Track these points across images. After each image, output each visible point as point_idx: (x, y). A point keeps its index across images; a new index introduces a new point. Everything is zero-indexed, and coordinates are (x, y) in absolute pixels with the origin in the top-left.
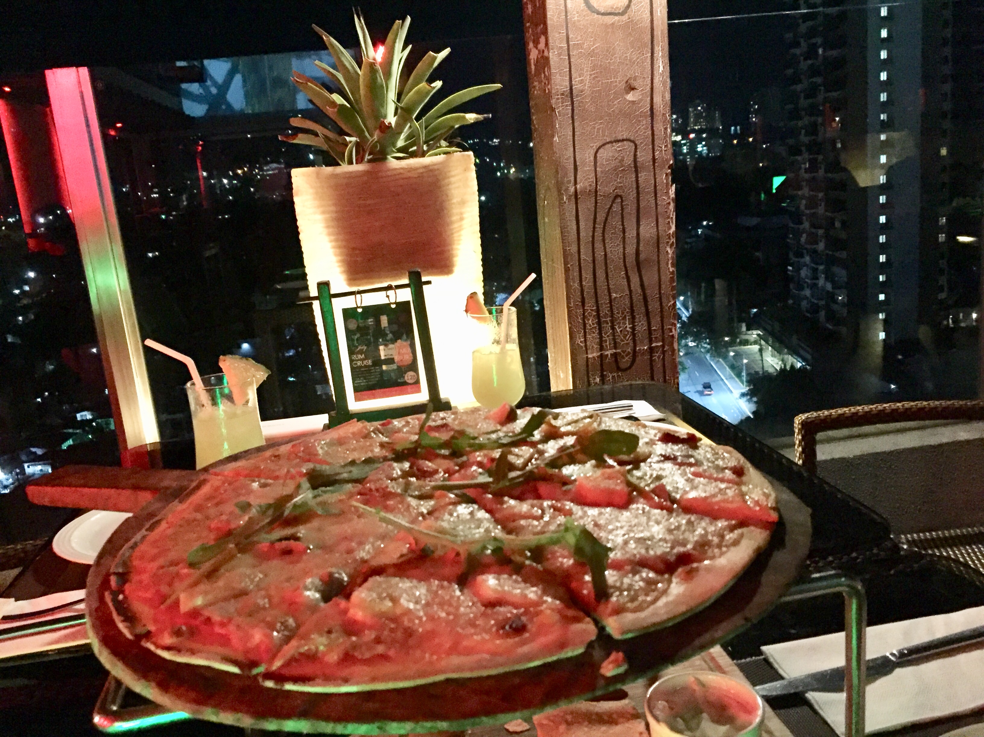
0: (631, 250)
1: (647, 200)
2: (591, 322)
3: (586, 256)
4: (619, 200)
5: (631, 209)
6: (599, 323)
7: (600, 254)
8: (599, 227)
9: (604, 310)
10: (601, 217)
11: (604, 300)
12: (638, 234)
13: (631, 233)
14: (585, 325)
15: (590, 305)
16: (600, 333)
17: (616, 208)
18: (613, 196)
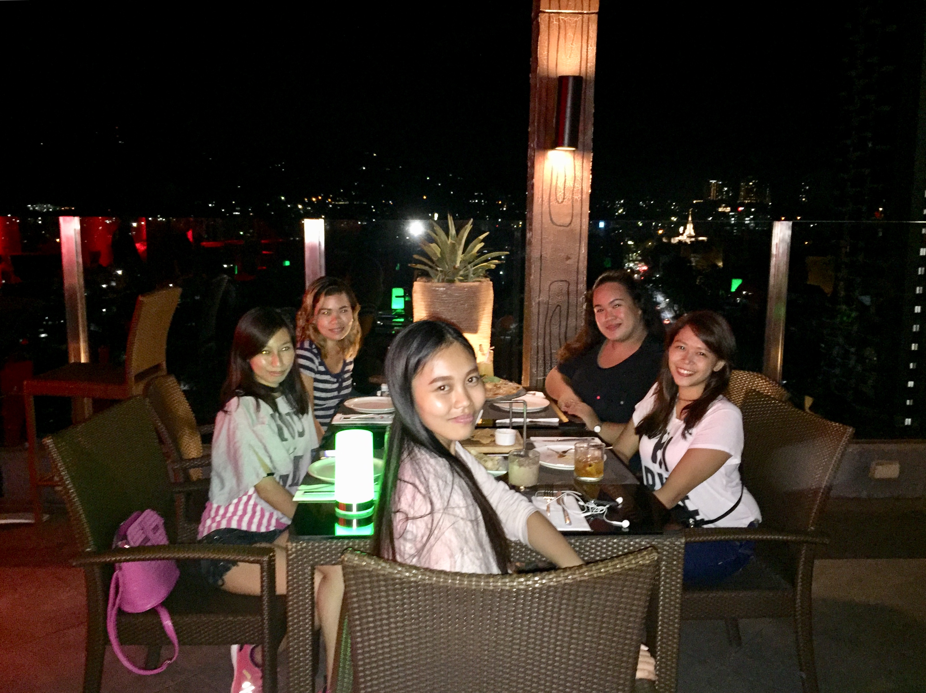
0: (563, 330)
1: (572, 309)
2: (541, 362)
3: (541, 331)
4: (559, 308)
5: (564, 312)
6: (545, 364)
7: (548, 331)
8: (549, 318)
9: (548, 358)
10: (550, 314)
11: (548, 353)
12: (567, 324)
13: (564, 323)
14: (537, 363)
15: (541, 355)
16: (545, 368)
17: (557, 310)
18: (555, 306)
